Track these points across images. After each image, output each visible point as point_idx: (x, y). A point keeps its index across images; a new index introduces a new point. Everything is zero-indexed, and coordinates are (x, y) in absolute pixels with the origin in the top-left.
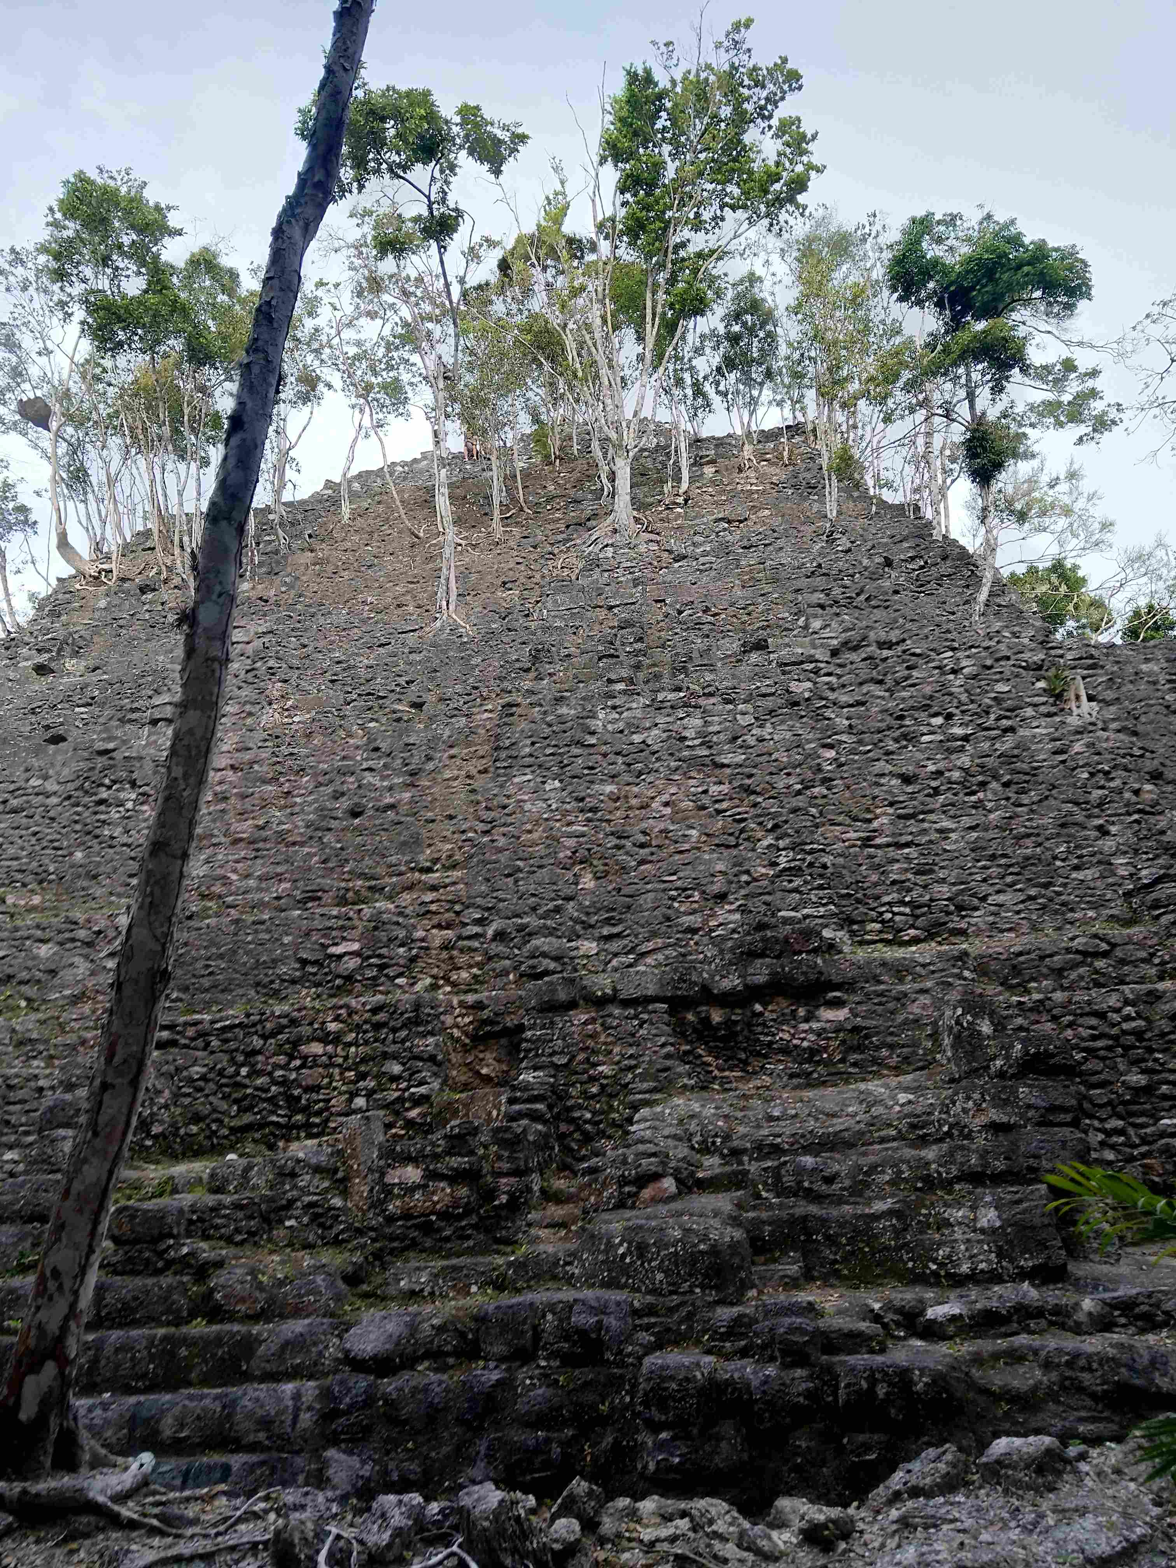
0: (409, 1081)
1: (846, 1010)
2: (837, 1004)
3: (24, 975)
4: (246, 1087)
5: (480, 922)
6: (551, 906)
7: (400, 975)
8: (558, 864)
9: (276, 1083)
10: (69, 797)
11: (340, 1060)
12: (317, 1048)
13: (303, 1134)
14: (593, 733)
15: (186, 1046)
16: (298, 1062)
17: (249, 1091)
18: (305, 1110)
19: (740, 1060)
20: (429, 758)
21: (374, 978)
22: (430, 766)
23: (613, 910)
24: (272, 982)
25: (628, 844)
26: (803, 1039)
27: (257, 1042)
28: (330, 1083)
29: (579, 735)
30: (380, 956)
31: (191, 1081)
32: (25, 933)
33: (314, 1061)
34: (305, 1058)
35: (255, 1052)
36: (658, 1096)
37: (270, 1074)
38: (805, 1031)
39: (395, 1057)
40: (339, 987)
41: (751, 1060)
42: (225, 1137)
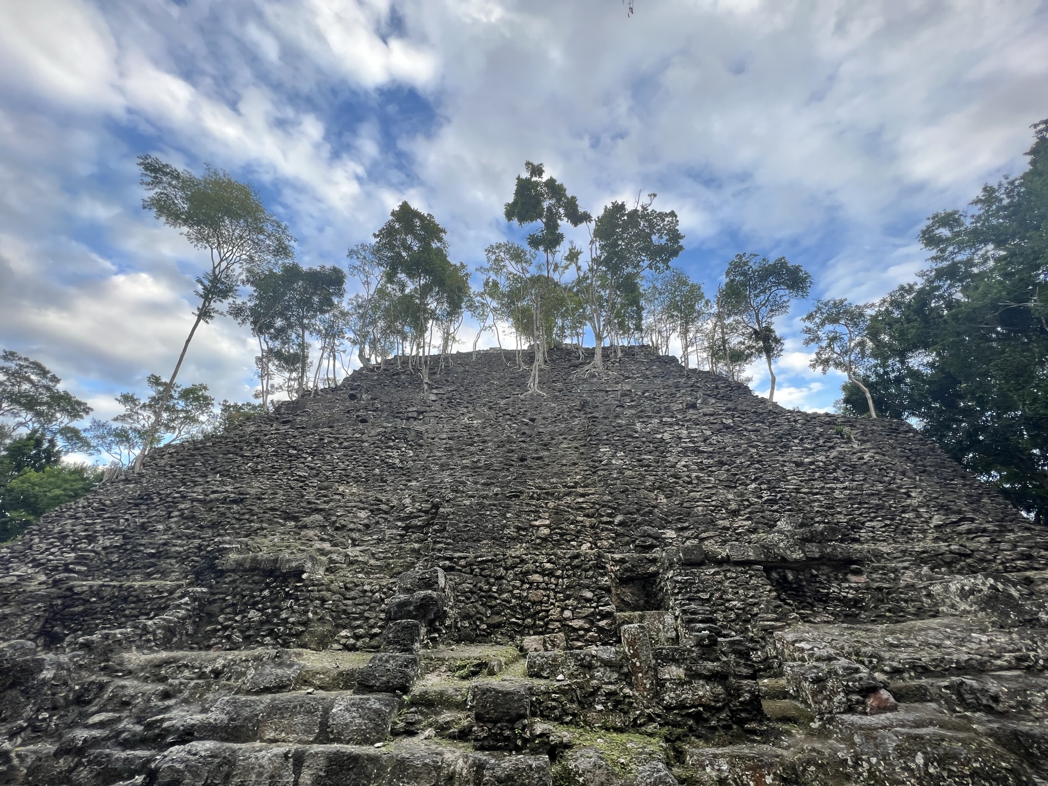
0: (598, 602)
1: (865, 576)
2: (858, 573)
3: (352, 526)
4: (496, 598)
5: (609, 515)
6: (647, 509)
7: (573, 540)
8: (646, 489)
9: (516, 598)
10: (374, 444)
11: (554, 587)
12: (537, 577)
13: (531, 632)
14: (636, 432)
15: (460, 571)
16: (527, 586)
17: (498, 601)
18: (533, 616)
19: (808, 603)
20: (553, 439)
21: (558, 540)
22: (554, 442)
23: (681, 514)
24: (502, 538)
25: (681, 482)
26: (848, 593)
27: (502, 571)
28: (548, 600)
29: (630, 433)
30: (561, 528)
31: (464, 593)
32: (353, 504)
33: (538, 586)
34: (531, 584)
35: (501, 578)
36: (779, 624)
37: (511, 592)
38: (847, 588)
39: (588, 587)
40: (539, 544)
41: (816, 603)
42: (484, 630)
